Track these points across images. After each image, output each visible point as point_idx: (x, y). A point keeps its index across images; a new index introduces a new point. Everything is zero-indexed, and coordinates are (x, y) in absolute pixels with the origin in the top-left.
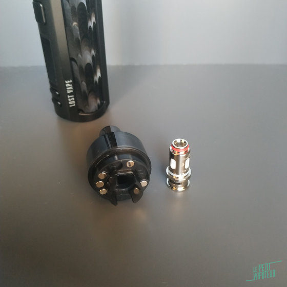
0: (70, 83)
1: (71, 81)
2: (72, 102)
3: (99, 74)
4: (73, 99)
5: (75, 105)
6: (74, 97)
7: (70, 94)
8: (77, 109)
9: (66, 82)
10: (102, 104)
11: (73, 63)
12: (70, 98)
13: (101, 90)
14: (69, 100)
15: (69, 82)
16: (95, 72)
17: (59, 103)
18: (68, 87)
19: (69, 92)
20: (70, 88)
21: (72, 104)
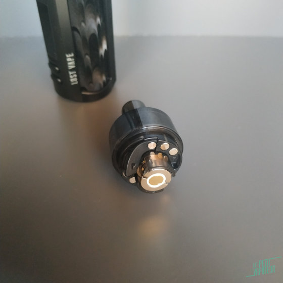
0: (71, 57)
3: (105, 46)
4: (75, 76)
5: (77, 83)
8: (79, 88)
10: (108, 81)
11: (76, 33)
12: (72, 74)
13: (107, 65)
14: (71, 77)
16: (101, 44)
17: (59, 80)
18: (70, 62)
19: (71, 67)
20: (71, 64)
21: (74, 82)
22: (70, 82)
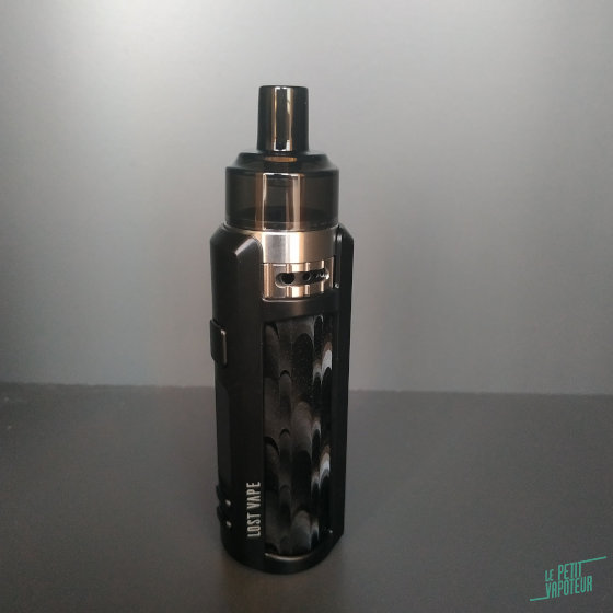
1: (259, 485)
2: (253, 528)
5: (259, 534)
6: (259, 518)
7: (253, 511)
8: (265, 544)
9: (248, 486)
11: (270, 447)
12: (252, 519)
14: (249, 522)
15: (253, 485)
16: (317, 464)
17: (229, 524)
18: (252, 496)
19: (251, 506)
20: (253, 499)
21: (254, 533)
22: (247, 533)
